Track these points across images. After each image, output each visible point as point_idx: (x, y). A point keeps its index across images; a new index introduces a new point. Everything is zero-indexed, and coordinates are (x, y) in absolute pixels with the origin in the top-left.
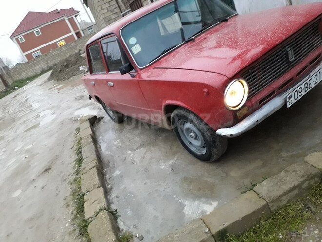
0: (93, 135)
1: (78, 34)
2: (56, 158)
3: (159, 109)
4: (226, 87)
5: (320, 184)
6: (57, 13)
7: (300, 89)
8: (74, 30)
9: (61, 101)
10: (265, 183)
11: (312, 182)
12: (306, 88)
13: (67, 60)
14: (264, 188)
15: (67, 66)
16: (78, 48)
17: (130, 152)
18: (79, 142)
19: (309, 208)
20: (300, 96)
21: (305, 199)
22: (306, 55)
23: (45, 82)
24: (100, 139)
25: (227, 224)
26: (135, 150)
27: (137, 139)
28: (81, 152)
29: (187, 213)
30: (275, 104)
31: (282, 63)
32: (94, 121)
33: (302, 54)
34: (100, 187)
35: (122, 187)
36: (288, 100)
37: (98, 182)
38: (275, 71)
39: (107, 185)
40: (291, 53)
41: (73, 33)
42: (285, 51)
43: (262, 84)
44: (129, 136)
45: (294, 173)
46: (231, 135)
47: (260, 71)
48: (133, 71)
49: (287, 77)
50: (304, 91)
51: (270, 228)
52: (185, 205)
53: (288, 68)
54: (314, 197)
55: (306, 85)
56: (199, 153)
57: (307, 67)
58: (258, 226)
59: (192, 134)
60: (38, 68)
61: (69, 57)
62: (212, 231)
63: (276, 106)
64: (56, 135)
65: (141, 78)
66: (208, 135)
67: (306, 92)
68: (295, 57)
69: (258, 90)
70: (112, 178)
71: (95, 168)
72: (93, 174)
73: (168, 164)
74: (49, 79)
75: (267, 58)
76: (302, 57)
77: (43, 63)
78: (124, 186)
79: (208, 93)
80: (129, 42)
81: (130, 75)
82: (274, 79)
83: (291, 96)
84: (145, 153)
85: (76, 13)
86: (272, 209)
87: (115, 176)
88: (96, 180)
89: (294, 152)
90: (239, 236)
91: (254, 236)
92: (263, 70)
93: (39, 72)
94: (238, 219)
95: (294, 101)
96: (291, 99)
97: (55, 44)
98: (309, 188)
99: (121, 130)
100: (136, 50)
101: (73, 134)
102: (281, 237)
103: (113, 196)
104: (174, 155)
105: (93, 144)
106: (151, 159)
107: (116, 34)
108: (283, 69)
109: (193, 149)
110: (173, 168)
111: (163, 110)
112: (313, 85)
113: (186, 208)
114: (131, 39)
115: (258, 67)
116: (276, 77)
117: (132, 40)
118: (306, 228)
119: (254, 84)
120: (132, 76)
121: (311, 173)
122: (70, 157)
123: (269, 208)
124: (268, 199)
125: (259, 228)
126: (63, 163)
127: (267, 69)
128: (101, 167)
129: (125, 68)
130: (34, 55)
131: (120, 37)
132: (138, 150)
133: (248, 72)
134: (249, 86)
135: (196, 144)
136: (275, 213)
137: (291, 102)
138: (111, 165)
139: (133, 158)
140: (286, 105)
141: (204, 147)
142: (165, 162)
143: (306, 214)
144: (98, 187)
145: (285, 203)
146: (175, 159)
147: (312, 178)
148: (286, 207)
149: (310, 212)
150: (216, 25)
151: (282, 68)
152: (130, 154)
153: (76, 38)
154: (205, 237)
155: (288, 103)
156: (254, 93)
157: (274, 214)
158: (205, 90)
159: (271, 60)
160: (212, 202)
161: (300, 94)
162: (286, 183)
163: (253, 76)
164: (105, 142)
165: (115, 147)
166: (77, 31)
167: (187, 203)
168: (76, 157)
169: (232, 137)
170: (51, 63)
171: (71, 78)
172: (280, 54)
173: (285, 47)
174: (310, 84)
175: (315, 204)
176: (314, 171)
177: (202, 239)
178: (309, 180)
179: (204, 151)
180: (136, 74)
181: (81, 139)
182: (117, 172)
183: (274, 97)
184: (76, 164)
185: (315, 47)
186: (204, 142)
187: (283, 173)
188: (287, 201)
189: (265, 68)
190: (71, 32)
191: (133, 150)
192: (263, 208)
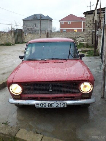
1: (84, 29)
6: (81, 18)
8: (83, 28)
12: (49, 105)
36: (36, 104)
49: (47, 96)
57: (61, 98)
97: (73, 30)
100: (27, 53)
130: (63, 31)
137: (38, 106)
153: (82, 31)
161: (45, 106)
183: (36, 100)
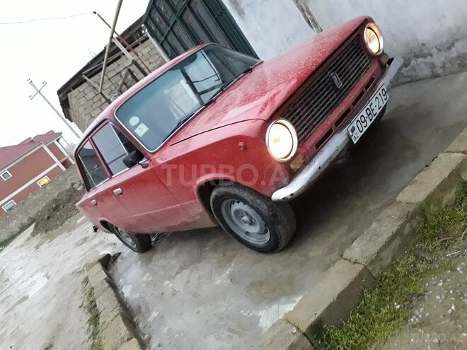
0: (109, 279)
1: (65, 163)
2: (60, 328)
3: (192, 199)
4: (265, 132)
5: (425, 224)
6: (31, 142)
7: (362, 118)
8: (60, 160)
9: (56, 255)
10: (355, 244)
11: (415, 223)
12: (369, 115)
13: (55, 200)
14: (356, 250)
15: (56, 209)
16: (69, 183)
17: (167, 282)
18: (91, 294)
19: (422, 259)
20: (365, 127)
21: (413, 248)
22: (356, 79)
23: (29, 239)
24: (120, 282)
25: (319, 313)
26: (174, 278)
27: (174, 262)
28: (96, 306)
29: (264, 326)
30: (337, 143)
31: (329, 93)
32: (107, 262)
33: (351, 79)
34: (131, 338)
35: (165, 330)
36: (351, 134)
37: (128, 332)
38: (324, 105)
39: (142, 336)
40: (336, 78)
41: (58, 163)
42: (328, 78)
43: (312, 123)
44: (162, 262)
45: (388, 220)
46: (292, 194)
47: (304, 107)
48: (144, 160)
49: (342, 108)
50: (368, 120)
51: (379, 300)
52: (260, 317)
53: (340, 98)
54: (425, 243)
55: (368, 112)
56: (262, 243)
57: (362, 92)
58: (363, 302)
59: (245, 218)
60: (14, 225)
61: (58, 195)
62: (302, 329)
63: (338, 145)
64: (55, 300)
65: (157, 163)
66: (263, 207)
67: (371, 120)
68: (343, 83)
69: (310, 132)
70: (148, 325)
71: (119, 316)
72: (118, 324)
73: (224, 276)
74: (33, 234)
75: (308, 89)
76: (353, 83)
77: (20, 216)
78: (167, 328)
79: (245, 147)
80: (129, 124)
81: (140, 166)
82: (326, 114)
83: (354, 127)
84: (190, 275)
85: (58, 136)
86: (375, 274)
87: (151, 320)
88: (124, 330)
89: (384, 201)
90: (342, 325)
91: (361, 317)
92: (307, 105)
93: (17, 229)
94: (332, 301)
95: (360, 135)
96: (355, 133)
97: (35, 185)
98: (414, 233)
99: (150, 260)
100: (141, 130)
101: (80, 289)
102: (398, 306)
103: (154, 346)
104: (230, 261)
105: (110, 288)
106: (199, 278)
107: (110, 119)
108: (333, 101)
109: (252, 240)
110: (232, 279)
111: (197, 197)
112: (377, 111)
113: (261, 320)
114: (132, 118)
115: (299, 103)
116: (328, 112)
117: (134, 121)
118: (427, 284)
119: (302, 125)
120: (144, 167)
121: (409, 212)
122: (79, 320)
123: (370, 273)
124: (364, 261)
125: (366, 305)
126: (70, 332)
127: (311, 103)
128: (129, 315)
129: (132, 158)
130: (5, 208)
131: (116, 120)
132: (179, 275)
133: (289, 111)
134: (296, 128)
135: (254, 231)
136: (381, 278)
137: (357, 136)
138: (143, 309)
139: (173, 289)
140: (351, 141)
141: (266, 232)
142: (219, 276)
143: (421, 266)
144: (129, 340)
145: (389, 261)
146: (233, 265)
147: (412, 218)
148: (392, 266)
149: (424, 262)
150: (239, 79)
151: (331, 100)
152: (168, 285)
153: (63, 168)
154: (293, 339)
155: (353, 138)
156: (305, 136)
157: (381, 281)
158: (241, 144)
159: (314, 91)
160: (295, 298)
161: (365, 124)
162: (382, 234)
163: (297, 115)
164: (130, 284)
165: (144, 285)
166: (64, 159)
167: (261, 313)
168: (89, 316)
169: (293, 196)
170: (33, 213)
171: (66, 222)
172: (323, 82)
173: (327, 73)
174: (372, 110)
175: (428, 252)
176: (411, 209)
177: (289, 344)
178: (410, 221)
179: (267, 237)
180: (148, 162)
181: (93, 289)
182: (154, 314)
183: (333, 135)
184: (90, 325)
185: (365, 68)
186: (263, 223)
187: (374, 225)
188: (390, 258)
189: (309, 102)
190: (55, 163)
191: (171, 278)
192: (360, 275)
